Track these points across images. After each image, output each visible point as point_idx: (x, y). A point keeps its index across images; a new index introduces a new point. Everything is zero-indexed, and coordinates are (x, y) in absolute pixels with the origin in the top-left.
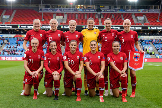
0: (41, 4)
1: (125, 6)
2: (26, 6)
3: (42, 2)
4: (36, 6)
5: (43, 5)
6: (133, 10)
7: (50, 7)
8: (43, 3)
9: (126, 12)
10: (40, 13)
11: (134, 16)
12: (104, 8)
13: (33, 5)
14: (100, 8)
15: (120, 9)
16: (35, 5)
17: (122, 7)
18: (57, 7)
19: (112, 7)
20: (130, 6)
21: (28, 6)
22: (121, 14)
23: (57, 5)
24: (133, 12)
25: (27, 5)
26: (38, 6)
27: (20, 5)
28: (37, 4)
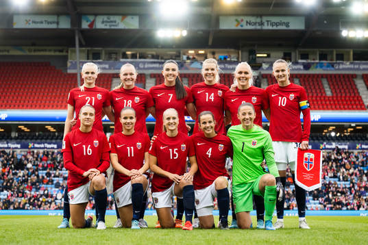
0: (74, 46)
1: (335, 53)
2: (28, 53)
3: (79, 39)
4: (57, 53)
5: (80, 51)
6: (359, 64)
7: (103, 56)
8: (81, 45)
9: (339, 69)
10: (70, 74)
11: (362, 81)
12: (268, 60)
13: (50, 51)
14: (258, 61)
15: (317, 61)
16: (55, 51)
17: (323, 57)
18: (125, 56)
19: (293, 55)
20: (349, 53)
21: (33, 53)
22: (322, 76)
23: (123, 50)
24: (358, 69)
25: (30, 51)
26: (64, 54)
27: (8, 51)
28: (60, 48)
